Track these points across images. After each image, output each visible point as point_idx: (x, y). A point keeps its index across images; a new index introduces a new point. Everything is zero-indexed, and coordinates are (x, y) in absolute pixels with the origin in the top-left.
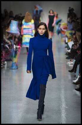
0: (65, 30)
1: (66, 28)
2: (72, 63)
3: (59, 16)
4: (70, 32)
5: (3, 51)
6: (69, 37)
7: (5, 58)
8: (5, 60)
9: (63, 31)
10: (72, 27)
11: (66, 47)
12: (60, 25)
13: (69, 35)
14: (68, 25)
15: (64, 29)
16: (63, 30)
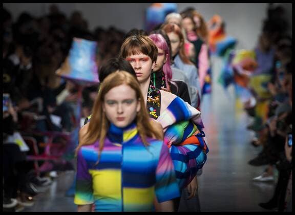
0: (248, 73)
1: (249, 67)
2: (271, 178)
3: (228, 29)
4: (263, 78)
5: (46, 139)
6: (260, 96)
7: (51, 162)
8: (51, 166)
9: (242, 77)
10: (269, 65)
11: (250, 128)
12: (232, 57)
13: (260, 90)
14: (257, 58)
15: (245, 68)
16: (241, 71)
